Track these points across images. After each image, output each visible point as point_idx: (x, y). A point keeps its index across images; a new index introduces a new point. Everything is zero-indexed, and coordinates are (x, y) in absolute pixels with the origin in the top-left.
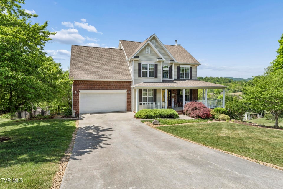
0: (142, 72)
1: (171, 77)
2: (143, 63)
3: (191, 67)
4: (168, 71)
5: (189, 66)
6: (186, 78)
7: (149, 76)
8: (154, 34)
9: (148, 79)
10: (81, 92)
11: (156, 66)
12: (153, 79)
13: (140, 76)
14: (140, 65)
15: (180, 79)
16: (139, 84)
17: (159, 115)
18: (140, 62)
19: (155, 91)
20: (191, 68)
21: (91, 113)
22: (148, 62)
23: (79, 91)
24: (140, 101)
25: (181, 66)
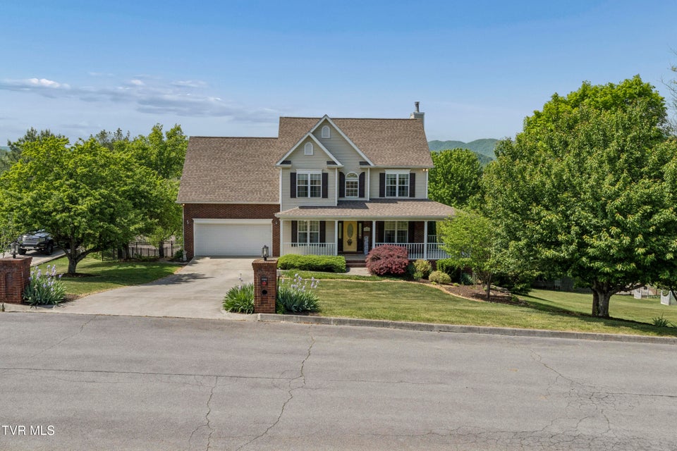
0: (297, 189)
1: (362, 195)
2: (299, 172)
3: (413, 172)
4: (356, 183)
5: (407, 172)
6: (399, 195)
7: (311, 196)
8: (326, 115)
9: (309, 201)
10: (196, 221)
11: (325, 176)
12: (319, 201)
13: (293, 195)
14: (293, 176)
15: (386, 197)
16: (290, 210)
17: (306, 265)
18: (293, 172)
19: (323, 224)
20: (413, 176)
21: (212, 257)
22: (309, 171)
23: (193, 221)
24: (294, 239)
25: (388, 172)
